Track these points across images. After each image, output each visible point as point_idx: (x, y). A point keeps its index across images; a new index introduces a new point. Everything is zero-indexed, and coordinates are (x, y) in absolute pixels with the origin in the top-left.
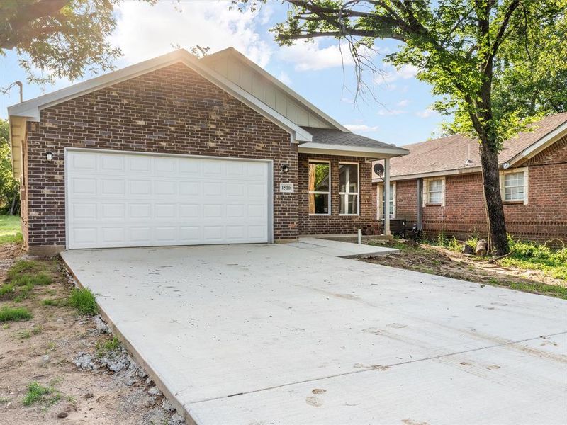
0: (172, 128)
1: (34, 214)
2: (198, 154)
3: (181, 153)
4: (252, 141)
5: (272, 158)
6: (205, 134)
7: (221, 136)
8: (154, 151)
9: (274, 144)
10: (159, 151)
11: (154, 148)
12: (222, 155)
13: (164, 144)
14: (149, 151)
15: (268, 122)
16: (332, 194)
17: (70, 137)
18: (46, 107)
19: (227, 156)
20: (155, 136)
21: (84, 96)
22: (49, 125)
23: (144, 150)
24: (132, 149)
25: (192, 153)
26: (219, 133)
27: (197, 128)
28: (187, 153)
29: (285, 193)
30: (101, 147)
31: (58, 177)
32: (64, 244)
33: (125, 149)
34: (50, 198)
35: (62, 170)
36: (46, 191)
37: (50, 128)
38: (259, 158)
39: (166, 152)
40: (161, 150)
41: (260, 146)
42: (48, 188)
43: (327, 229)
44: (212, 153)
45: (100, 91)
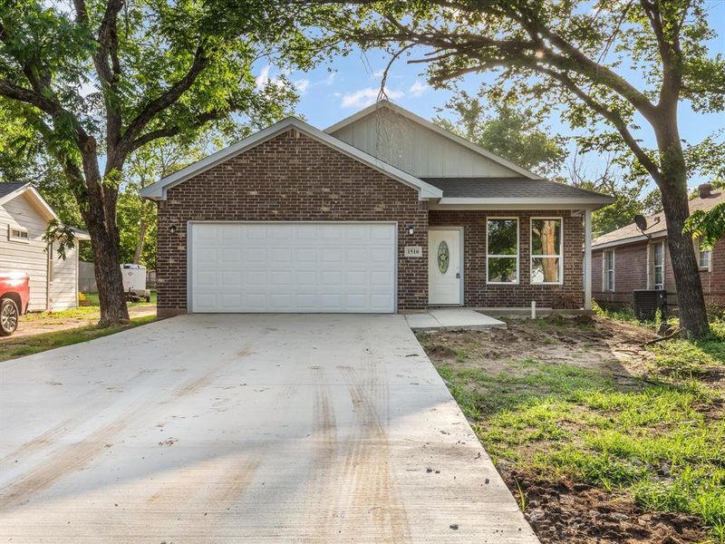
0: (284, 196)
1: (161, 280)
2: (310, 219)
3: (293, 219)
4: (370, 202)
5: (396, 219)
6: (319, 199)
7: (336, 200)
8: (266, 219)
9: (398, 203)
10: (271, 219)
11: (266, 216)
12: (336, 219)
13: (276, 212)
14: (261, 219)
15: (390, 180)
16: (521, 257)
17: (191, 212)
18: (172, 186)
19: (342, 220)
20: (267, 205)
21: (203, 174)
22: (174, 202)
23: (256, 219)
24: (245, 219)
25: (304, 219)
26: (333, 196)
27: (309, 193)
28: (299, 219)
29: (410, 258)
30: (217, 219)
31: (181, 248)
32: (186, 307)
33: (239, 219)
34: (174, 267)
35: (184, 242)
36: (171, 261)
37: (175, 205)
38: (379, 220)
39: (277, 219)
40: (273, 218)
41: (381, 207)
42: (173, 258)
43: (512, 301)
44: (325, 218)
45: (217, 167)
